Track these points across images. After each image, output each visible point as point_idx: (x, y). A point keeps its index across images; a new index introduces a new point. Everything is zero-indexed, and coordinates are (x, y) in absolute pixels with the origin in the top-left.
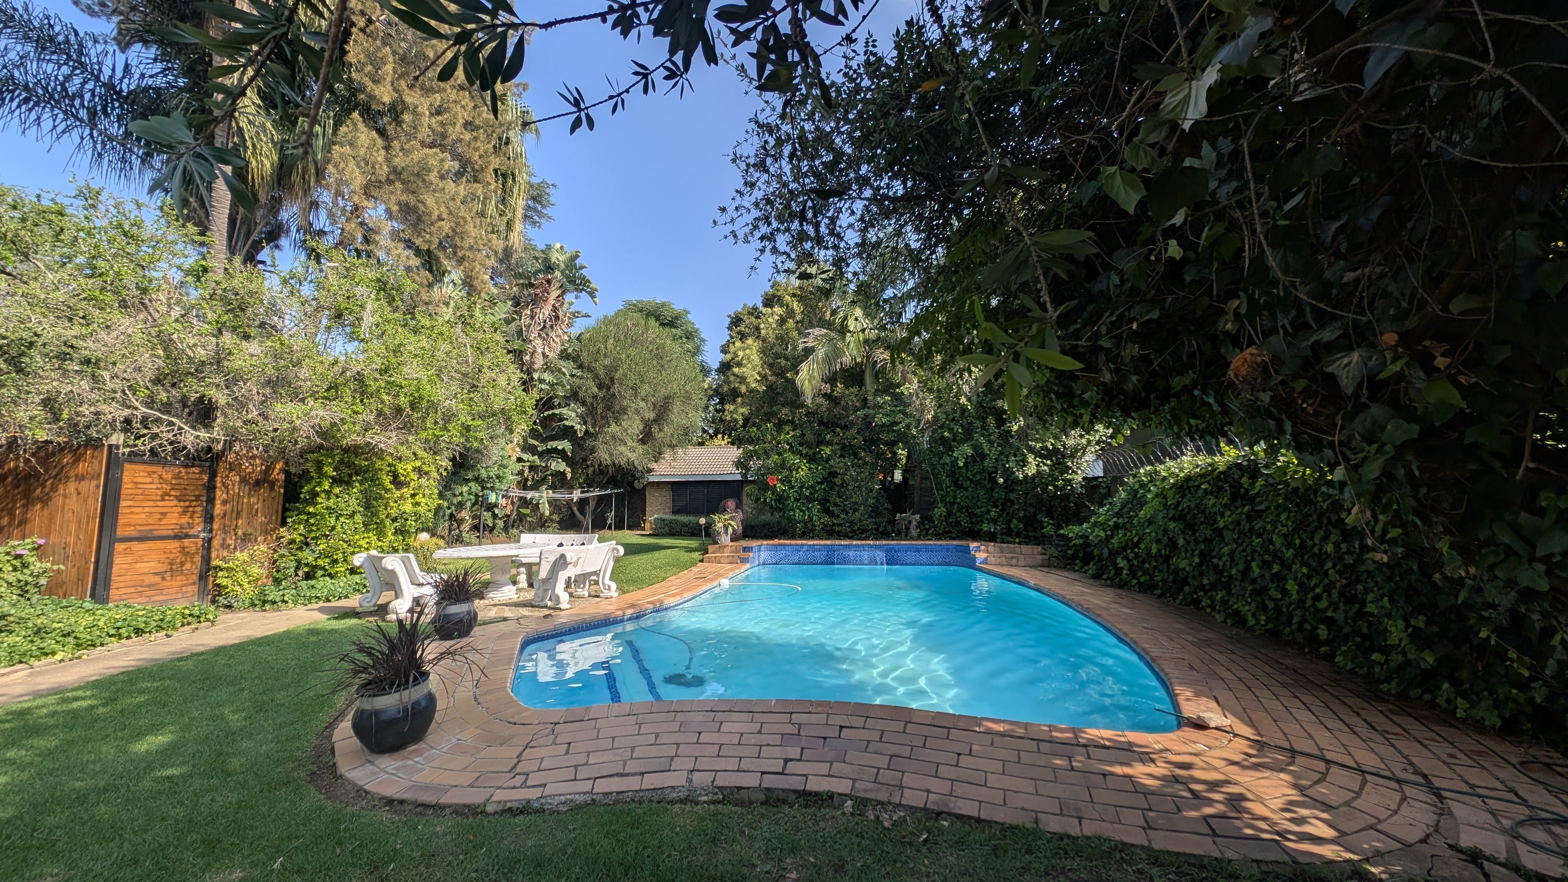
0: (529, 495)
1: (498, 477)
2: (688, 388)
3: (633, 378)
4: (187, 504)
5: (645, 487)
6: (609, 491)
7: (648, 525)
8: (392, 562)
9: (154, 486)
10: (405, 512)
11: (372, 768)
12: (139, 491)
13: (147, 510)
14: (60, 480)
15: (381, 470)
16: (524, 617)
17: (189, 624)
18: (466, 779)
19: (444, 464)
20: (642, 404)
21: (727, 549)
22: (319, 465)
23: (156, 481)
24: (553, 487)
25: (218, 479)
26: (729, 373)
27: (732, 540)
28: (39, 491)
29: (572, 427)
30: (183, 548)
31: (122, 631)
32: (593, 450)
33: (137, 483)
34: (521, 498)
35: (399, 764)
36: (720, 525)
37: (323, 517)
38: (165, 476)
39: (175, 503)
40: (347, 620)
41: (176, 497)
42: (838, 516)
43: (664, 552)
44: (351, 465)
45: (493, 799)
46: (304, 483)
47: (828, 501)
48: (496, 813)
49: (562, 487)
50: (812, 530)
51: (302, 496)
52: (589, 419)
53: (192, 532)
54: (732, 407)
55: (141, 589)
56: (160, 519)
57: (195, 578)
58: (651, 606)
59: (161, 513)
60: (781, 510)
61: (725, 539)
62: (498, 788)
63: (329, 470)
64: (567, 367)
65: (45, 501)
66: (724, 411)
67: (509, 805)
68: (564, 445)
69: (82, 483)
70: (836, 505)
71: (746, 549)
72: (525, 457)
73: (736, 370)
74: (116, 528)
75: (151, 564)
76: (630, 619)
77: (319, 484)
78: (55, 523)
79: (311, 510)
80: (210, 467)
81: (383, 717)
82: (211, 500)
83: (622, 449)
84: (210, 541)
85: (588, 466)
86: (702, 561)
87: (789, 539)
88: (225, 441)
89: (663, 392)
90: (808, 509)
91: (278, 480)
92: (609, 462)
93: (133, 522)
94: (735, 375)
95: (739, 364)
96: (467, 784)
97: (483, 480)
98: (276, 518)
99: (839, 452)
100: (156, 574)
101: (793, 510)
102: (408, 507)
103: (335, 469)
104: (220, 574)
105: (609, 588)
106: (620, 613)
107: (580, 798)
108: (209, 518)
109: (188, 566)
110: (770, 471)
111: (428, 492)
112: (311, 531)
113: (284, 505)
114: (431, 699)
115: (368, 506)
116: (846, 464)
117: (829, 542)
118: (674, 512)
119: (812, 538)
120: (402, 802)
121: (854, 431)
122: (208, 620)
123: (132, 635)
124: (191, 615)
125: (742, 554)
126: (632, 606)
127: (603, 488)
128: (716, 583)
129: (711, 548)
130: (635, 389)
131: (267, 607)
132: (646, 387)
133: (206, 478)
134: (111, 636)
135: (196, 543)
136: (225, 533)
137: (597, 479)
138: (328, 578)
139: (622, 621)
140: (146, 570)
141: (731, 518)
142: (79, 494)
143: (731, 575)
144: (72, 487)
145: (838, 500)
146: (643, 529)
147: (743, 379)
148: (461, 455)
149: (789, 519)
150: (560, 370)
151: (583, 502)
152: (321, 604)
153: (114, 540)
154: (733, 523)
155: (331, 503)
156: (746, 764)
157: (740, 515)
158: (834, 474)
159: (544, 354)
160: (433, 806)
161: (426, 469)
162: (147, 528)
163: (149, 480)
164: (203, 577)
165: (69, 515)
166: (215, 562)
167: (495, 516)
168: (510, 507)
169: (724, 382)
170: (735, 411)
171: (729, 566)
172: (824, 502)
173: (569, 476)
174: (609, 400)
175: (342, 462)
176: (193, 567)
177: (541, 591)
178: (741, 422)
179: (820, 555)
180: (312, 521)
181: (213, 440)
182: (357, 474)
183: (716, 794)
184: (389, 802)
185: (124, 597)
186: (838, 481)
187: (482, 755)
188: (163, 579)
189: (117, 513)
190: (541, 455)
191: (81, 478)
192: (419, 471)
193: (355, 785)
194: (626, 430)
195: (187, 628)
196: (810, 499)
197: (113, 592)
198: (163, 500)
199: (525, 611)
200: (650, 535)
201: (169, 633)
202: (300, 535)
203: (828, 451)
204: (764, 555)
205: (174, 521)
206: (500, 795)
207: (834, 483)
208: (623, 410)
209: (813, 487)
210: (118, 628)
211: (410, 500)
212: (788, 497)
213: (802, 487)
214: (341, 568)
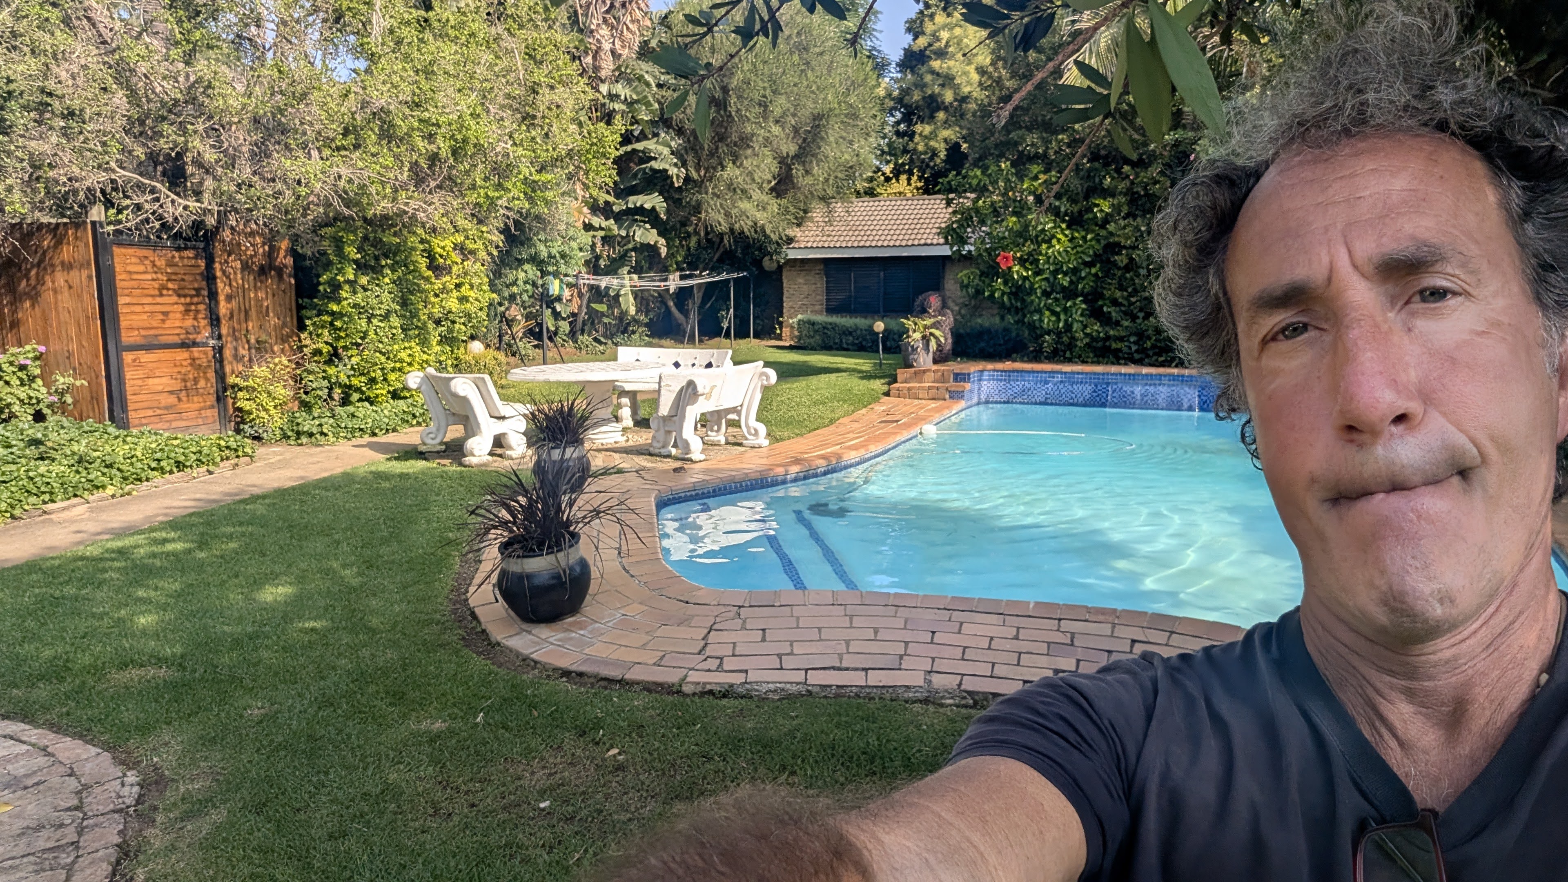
0: (604, 282)
1: (563, 256)
2: (852, 99)
3: (760, 85)
4: (188, 300)
5: (780, 268)
6: (724, 276)
7: (786, 331)
8: (463, 385)
9: (149, 277)
10: (450, 312)
11: (531, 637)
12: (134, 284)
13: (147, 308)
14: (45, 269)
15: (414, 249)
16: (644, 469)
17: (227, 458)
18: (650, 657)
19: (494, 238)
20: (776, 130)
21: (930, 376)
22: (338, 244)
23: (150, 269)
24: (637, 270)
25: (217, 266)
26: (923, 69)
27: (935, 362)
28: (24, 283)
29: (666, 171)
30: (194, 359)
31: (163, 463)
32: (697, 209)
33: (130, 273)
34: (591, 287)
35: (561, 635)
36: (917, 336)
37: (351, 319)
38: (158, 263)
39: (175, 299)
40: (413, 462)
41: (174, 290)
42: (1118, 323)
43: (824, 378)
44: (377, 243)
45: (689, 679)
46: (320, 270)
47: (1101, 296)
48: (694, 694)
49: (650, 269)
50: (1071, 346)
51: (321, 288)
52: (690, 158)
53: (199, 339)
54: (927, 129)
55: (159, 412)
56: (163, 321)
57: (212, 400)
58: (822, 463)
59: (163, 313)
60: (1017, 310)
61: (925, 360)
62: (693, 669)
63: (352, 252)
64: (650, 72)
65: (34, 296)
66: (912, 135)
67: (708, 687)
68: (653, 201)
69: (72, 273)
70: (1115, 302)
71: (959, 377)
72: (596, 221)
73: (936, 64)
74: (120, 334)
75: (164, 380)
76: (795, 480)
77: (341, 271)
78: (51, 326)
79: (335, 308)
80: (204, 249)
81: (536, 581)
82: (213, 295)
83: (745, 205)
84: (221, 350)
85: (688, 236)
86: (887, 394)
87: (1030, 361)
88: (219, 212)
89: (810, 107)
90: (1066, 310)
91: (285, 266)
92: (724, 227)
93: (135, 324)
94: (933, 72)
95: (942, 54)
96: (652, 661)
97: (543, 261)
98: (291, 321)
99: (1125, 209)
100: (171, 392)
101: (1039, 311)
102: (452, 304)
103: (360, 250)
104: (240, 394)
105: (756, 433)
106: (780, 471)
107: (794, 688)
108: (215, 321)
109: (202, 383)
110: (1001, 244)
111: (476, 281)
112: (338, 339)
113: (297, 301)
114: (584, 564)
115: (404, 303)
116: (1137, 229)
117: (1099, 369)
118: (830, 311)
119: (1069, 361)
120: (581, 674)
121: (1154, 171)
122: (246, 455)
123: (175, 470)
124: (228, 447)
125: (952, 384)
126: (797, 461)
127: (715, 269)
128: (916, 430)
129: (902, 374)
130: (763, 105)
131: (304, 440)
132: (782, 100)
133: (202, 263)
134: (153, 469)
135: (205, 353)
136: (236, 339)
137: (705, 255)
138: (366, 404)
139: (784, 482)
140: (160, 388)
141: (935, 325)
142: (70, 287)
143: (937, 418)
144: (60, 278)
145: (1118, 294)
146: (779, 337)
147: (948, 80)
148: (516, 222)
149: (1032, 327)
150: (640, 79)
151: (683, 294)
152: (367, 439)
153: (121, 349)
154: (937, 333)
155: (359, 298)
156: (999, 670)
157: (948, 320)
158: (1114, 248)
159: (613, 52)
160: (620, 681)
161: (472, 246)
162: (152, 332)
163: (141, 268)
164: (220, 399)
165: (64, 316)
166: (232, 380)
167: (556, 315)
168: (576, 301)
169: (916, 86)
170: (933, 135)
171: (933, 405)
172: (1093, 298)
173: (664, 251)
174: (721, 124)
175: (365, 238)
176: (208, 384)
177: (662, 432)
178: (943, 155)
179: (1085, 391)
180: (338, 324)
181: (206, 211)
182: (387, 257)
183: (965, 698)
184: (566, 673)
185: (144, 421)
186: (1121, 259)
187: (658, 634)
188: (179, 399)
189: (118, 313)
190: (618, 217)
191: (68, 267)
192: (460, 248)
193: (518, 654)
194: (750, 174)
195: (226, 463)
196: (1070, 293)
197: (132, 415)
198: (161, 295)
199: (642, 461)
200: (791, 348)
201: (211, 468)
202: (327, 343)
203: (1105, 206)
204: (988, 387)
205: (178, 324)
206: (693, 677)
207: (1114, 263)
208: (745, 141)
209: (1075, 271)
210: (159, 460)
211: (455, 294)
212: (1032, 290)
213: (1056, 272)
214: (381, 390)
